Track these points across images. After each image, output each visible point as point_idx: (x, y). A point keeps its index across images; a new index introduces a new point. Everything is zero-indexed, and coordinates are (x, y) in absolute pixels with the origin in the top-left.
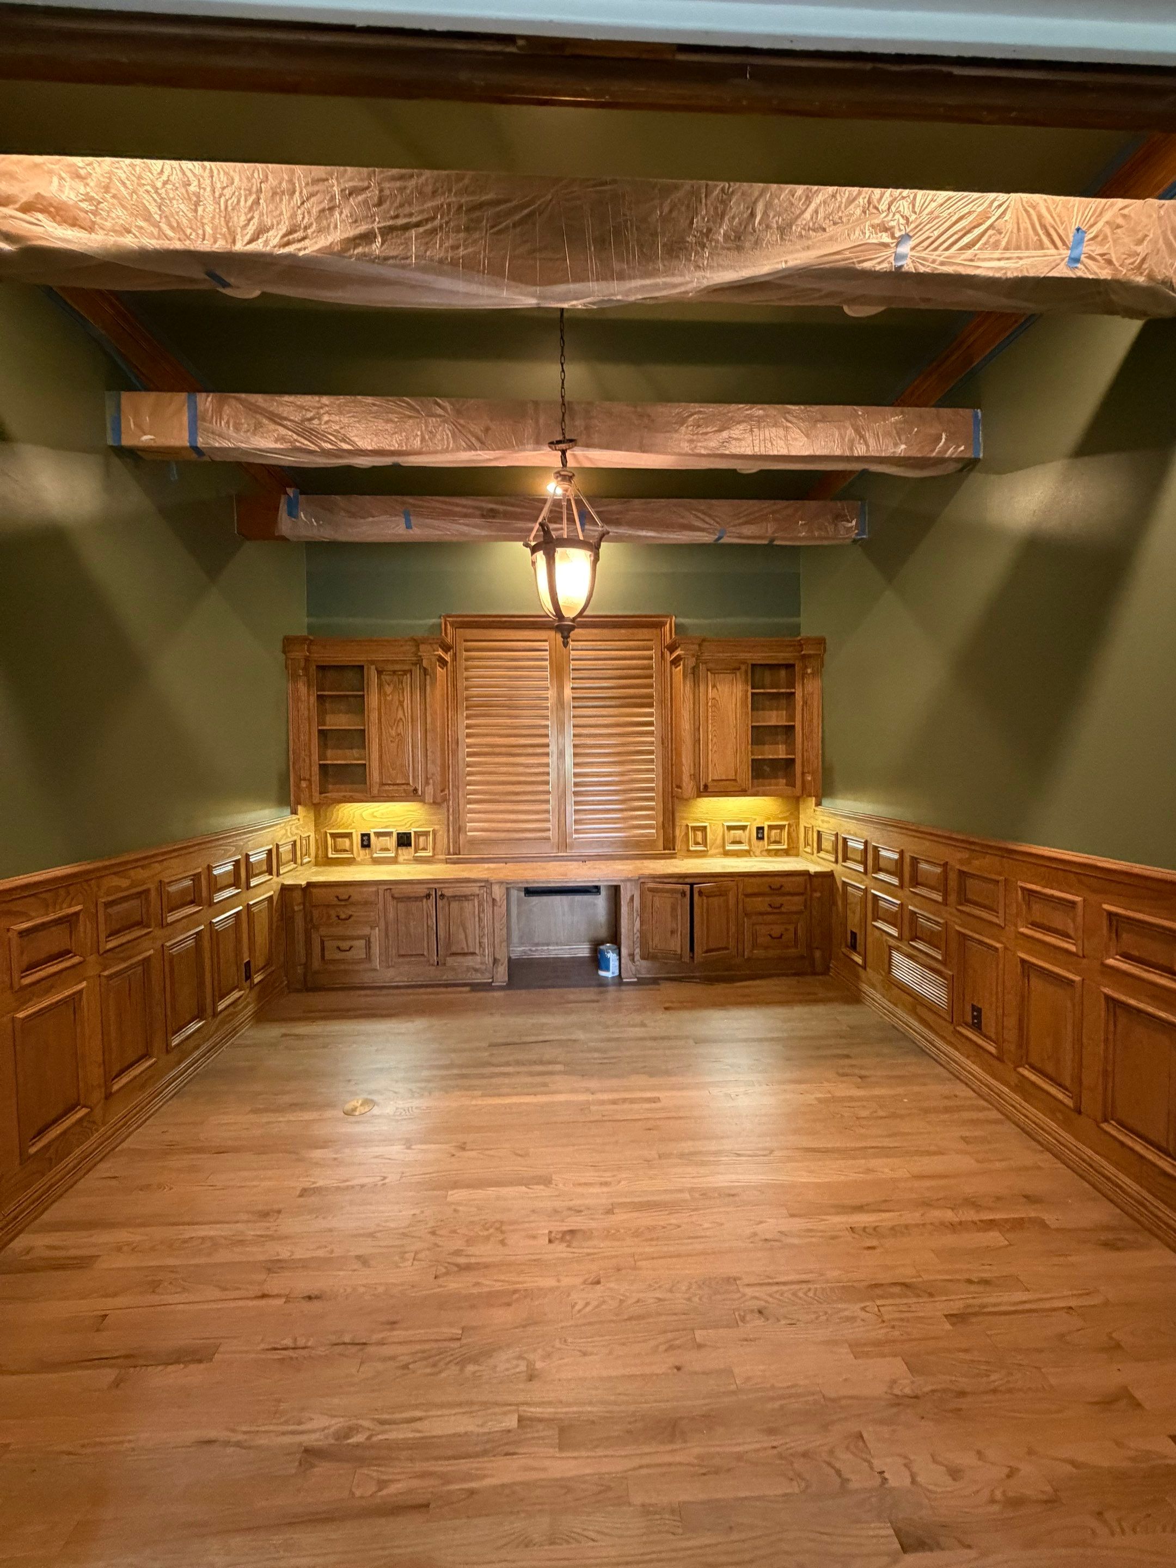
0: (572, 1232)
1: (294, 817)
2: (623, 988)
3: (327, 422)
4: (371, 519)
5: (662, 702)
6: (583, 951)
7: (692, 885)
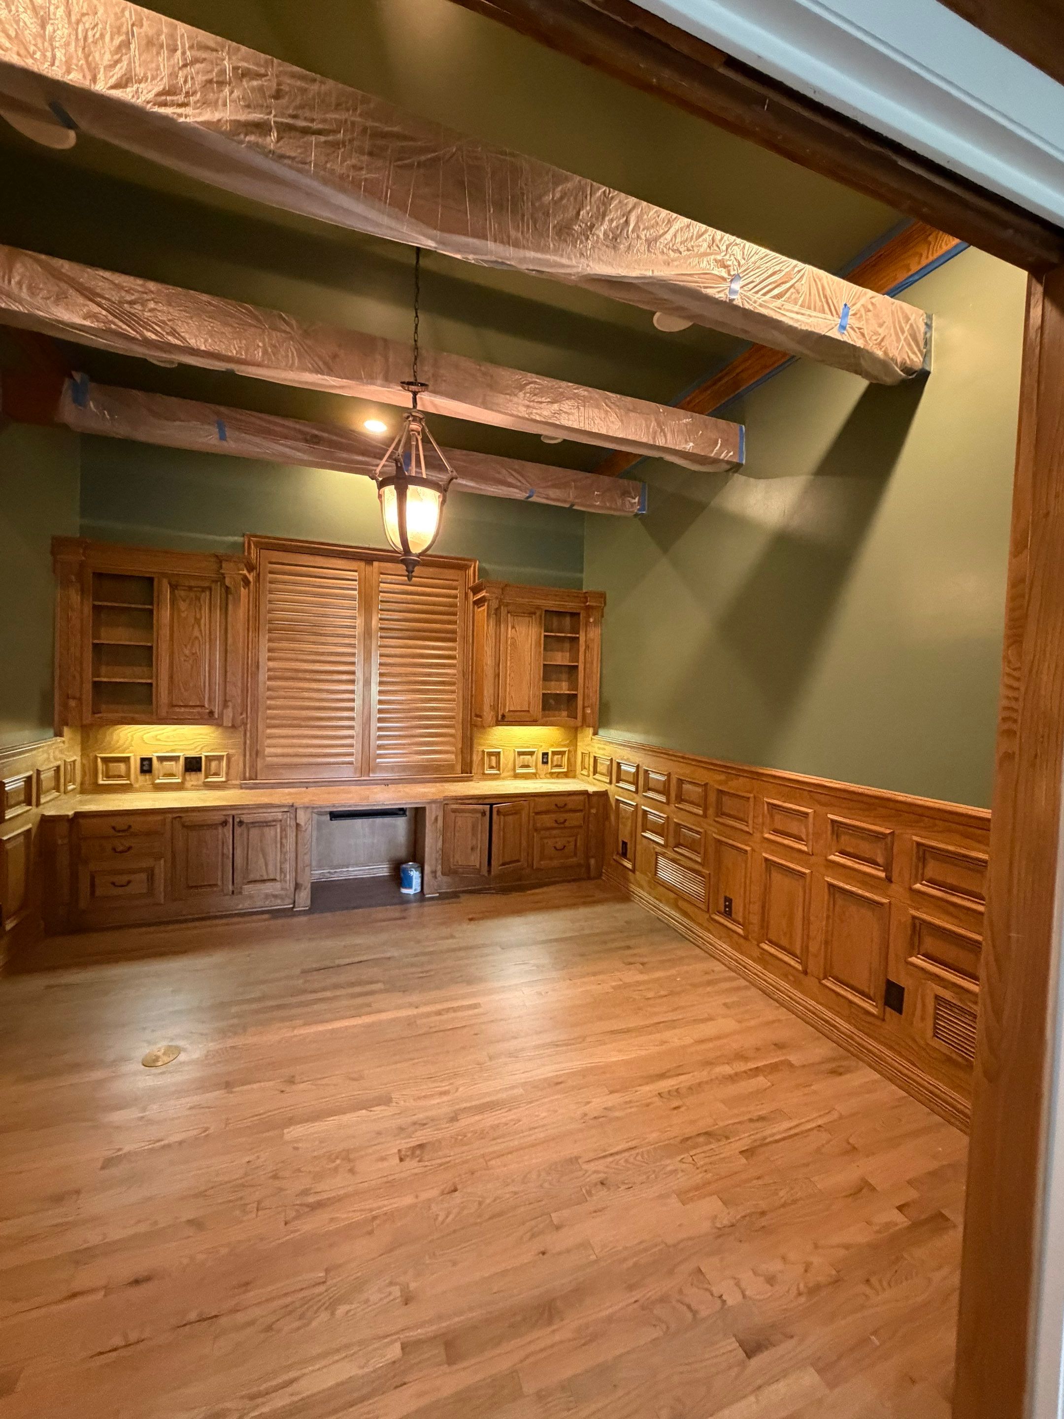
0: (421, 1146)
1: (59, 739)
2: (427, 903)
3: (151, 310)
4: (178, 423)
5: (465, 638)
6: (383, 870)
7: (491, 805)
